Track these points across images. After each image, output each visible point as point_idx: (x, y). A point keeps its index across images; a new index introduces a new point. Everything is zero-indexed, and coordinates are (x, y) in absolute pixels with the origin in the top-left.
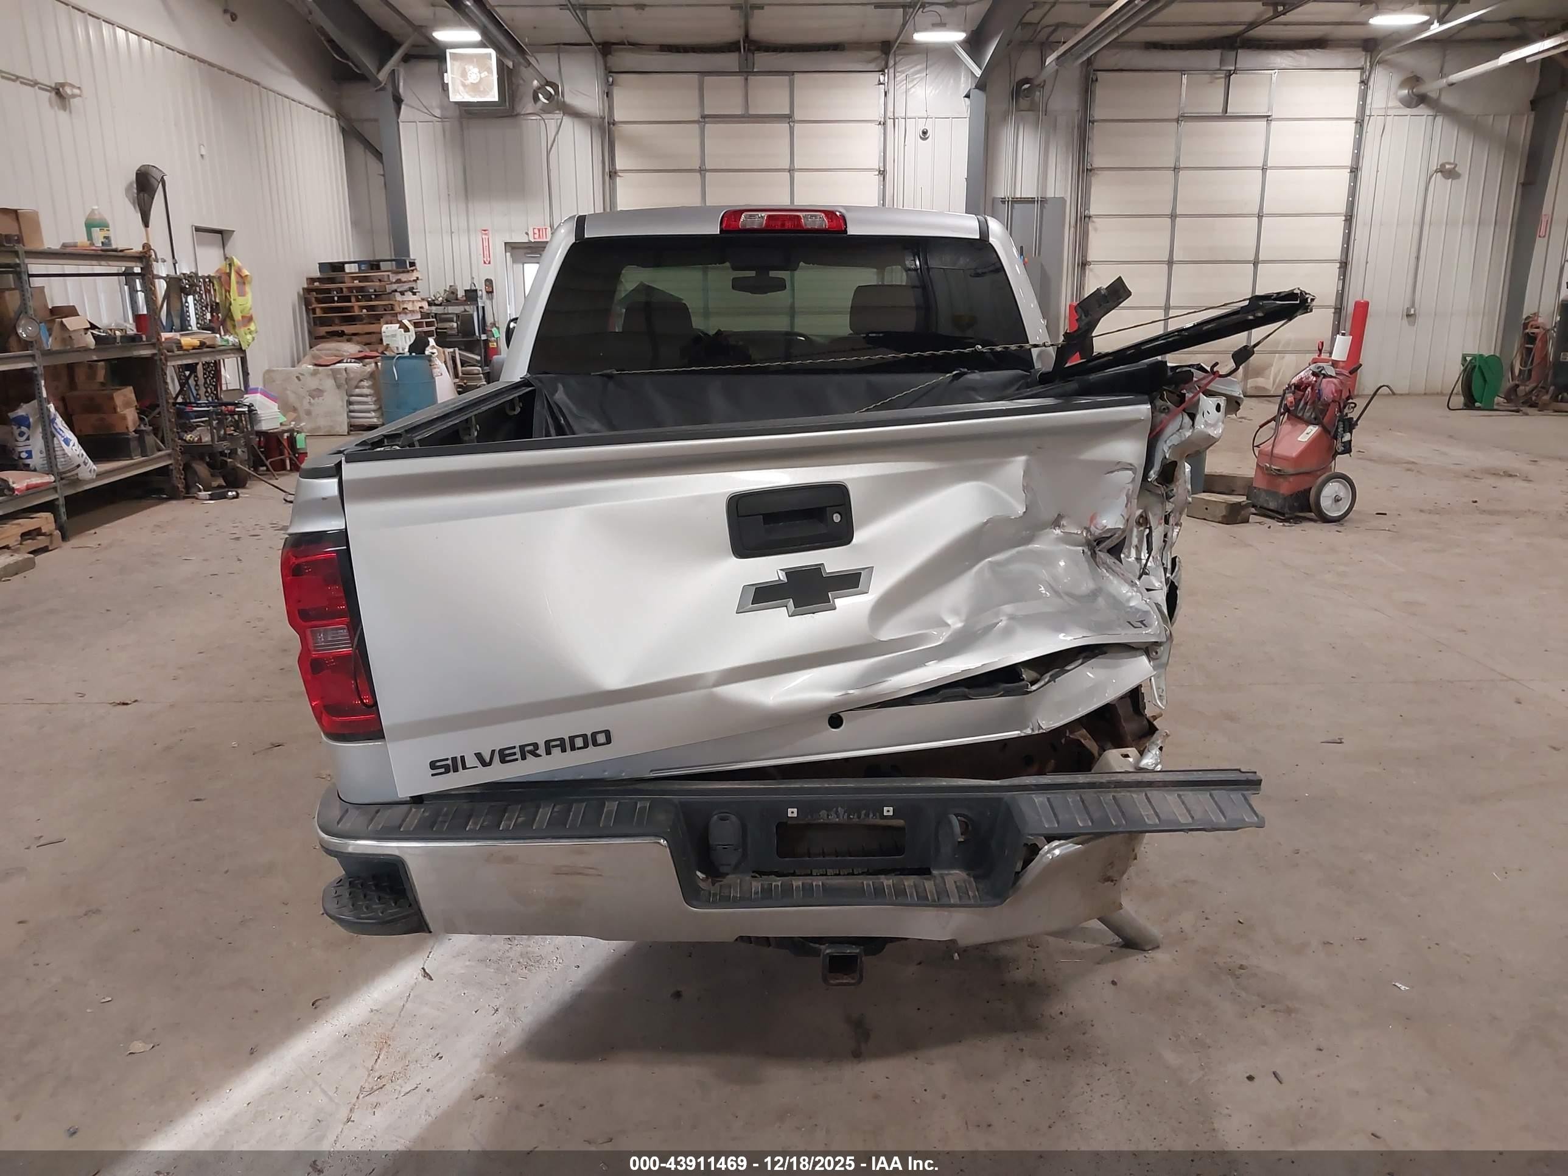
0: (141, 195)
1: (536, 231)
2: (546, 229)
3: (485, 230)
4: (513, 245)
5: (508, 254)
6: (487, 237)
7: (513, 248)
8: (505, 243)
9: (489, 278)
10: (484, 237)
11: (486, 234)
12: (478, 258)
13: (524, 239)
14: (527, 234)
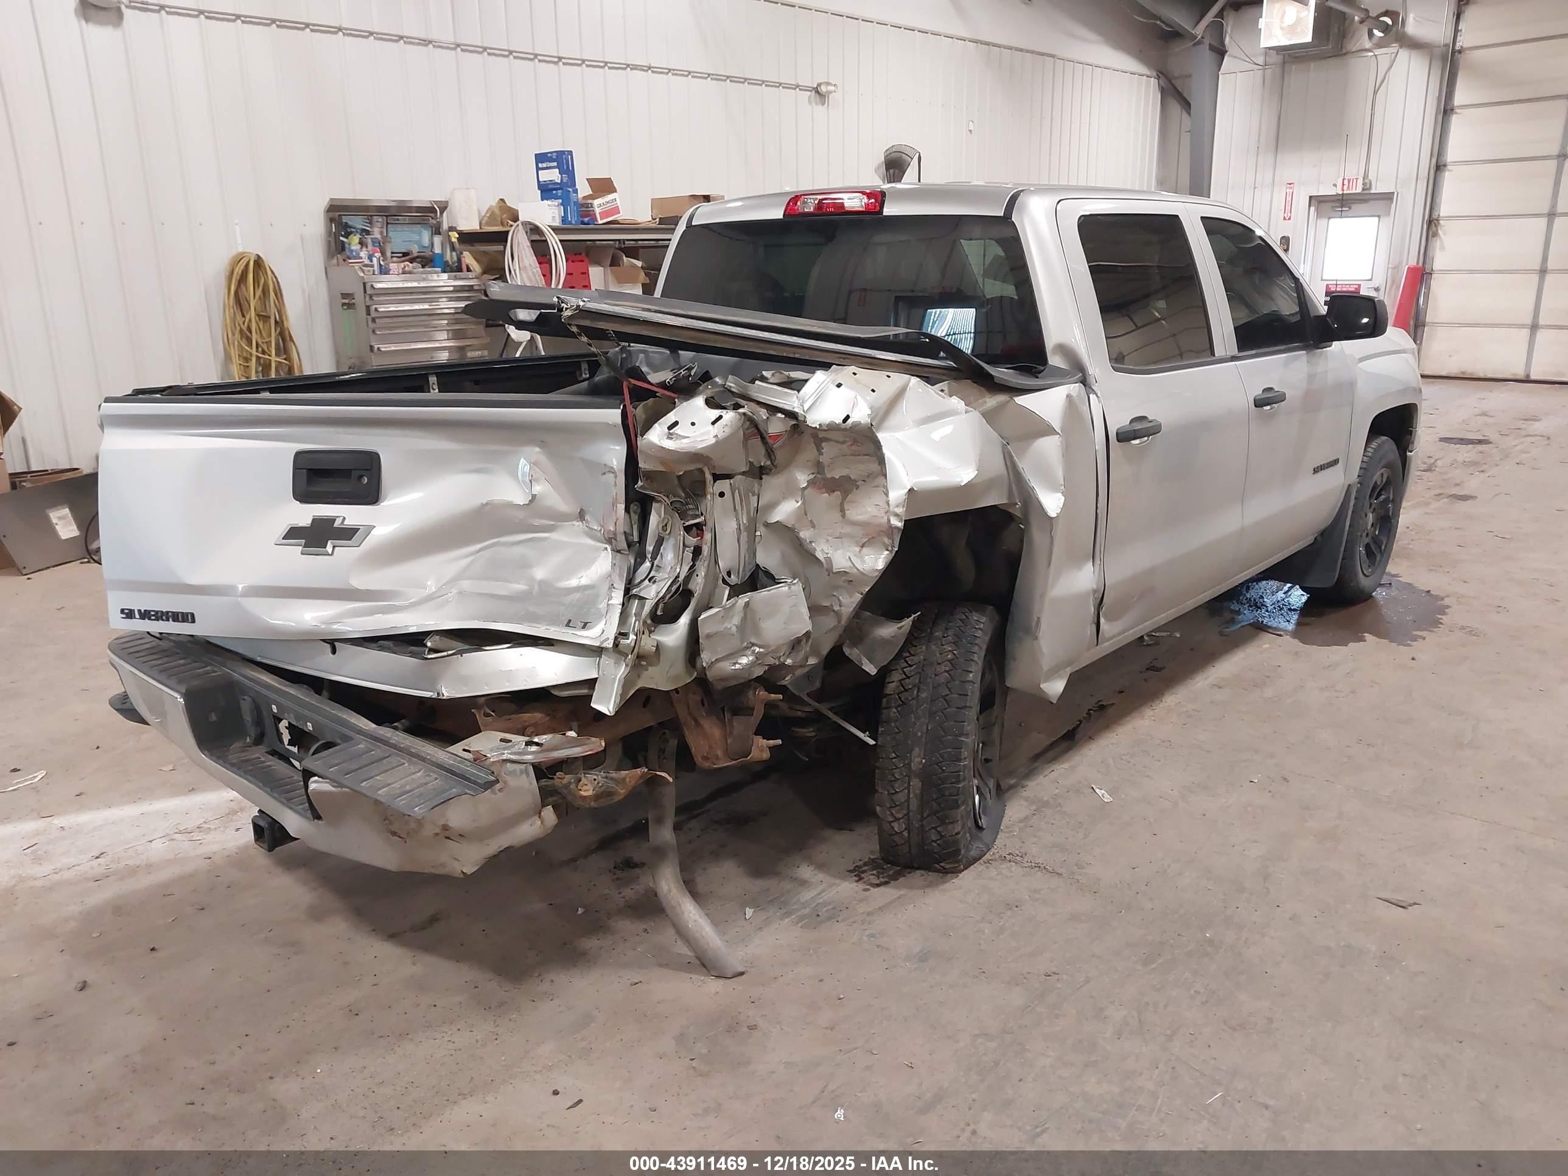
0: (891, 171)
1: (1346, 182)
2: (1357, 179)
3: (1290, 184)
4: (1321, 199)
5: (1312, 209)
6: (1291, 191)
7: (1320, 202)
8: (1310, 197)
9: (1286, 235)
10: (1288, 190)
11: (1290, 188)
12: (1278, 214)
13: (1332, 191)
14: (1335, 185)
